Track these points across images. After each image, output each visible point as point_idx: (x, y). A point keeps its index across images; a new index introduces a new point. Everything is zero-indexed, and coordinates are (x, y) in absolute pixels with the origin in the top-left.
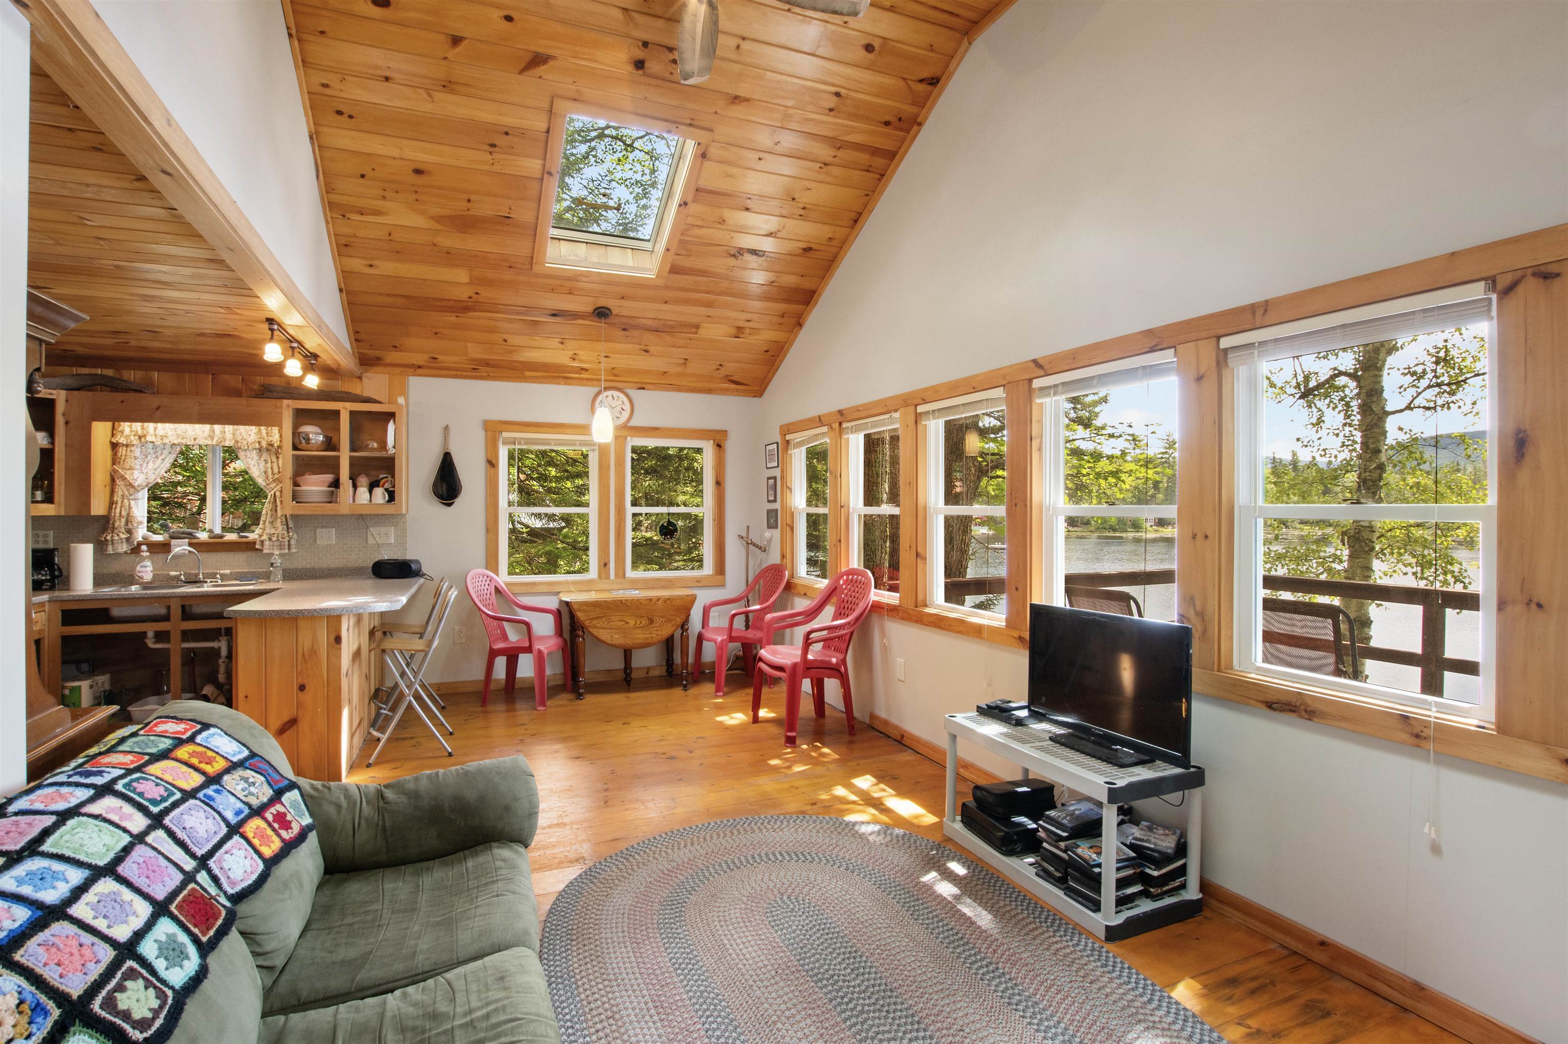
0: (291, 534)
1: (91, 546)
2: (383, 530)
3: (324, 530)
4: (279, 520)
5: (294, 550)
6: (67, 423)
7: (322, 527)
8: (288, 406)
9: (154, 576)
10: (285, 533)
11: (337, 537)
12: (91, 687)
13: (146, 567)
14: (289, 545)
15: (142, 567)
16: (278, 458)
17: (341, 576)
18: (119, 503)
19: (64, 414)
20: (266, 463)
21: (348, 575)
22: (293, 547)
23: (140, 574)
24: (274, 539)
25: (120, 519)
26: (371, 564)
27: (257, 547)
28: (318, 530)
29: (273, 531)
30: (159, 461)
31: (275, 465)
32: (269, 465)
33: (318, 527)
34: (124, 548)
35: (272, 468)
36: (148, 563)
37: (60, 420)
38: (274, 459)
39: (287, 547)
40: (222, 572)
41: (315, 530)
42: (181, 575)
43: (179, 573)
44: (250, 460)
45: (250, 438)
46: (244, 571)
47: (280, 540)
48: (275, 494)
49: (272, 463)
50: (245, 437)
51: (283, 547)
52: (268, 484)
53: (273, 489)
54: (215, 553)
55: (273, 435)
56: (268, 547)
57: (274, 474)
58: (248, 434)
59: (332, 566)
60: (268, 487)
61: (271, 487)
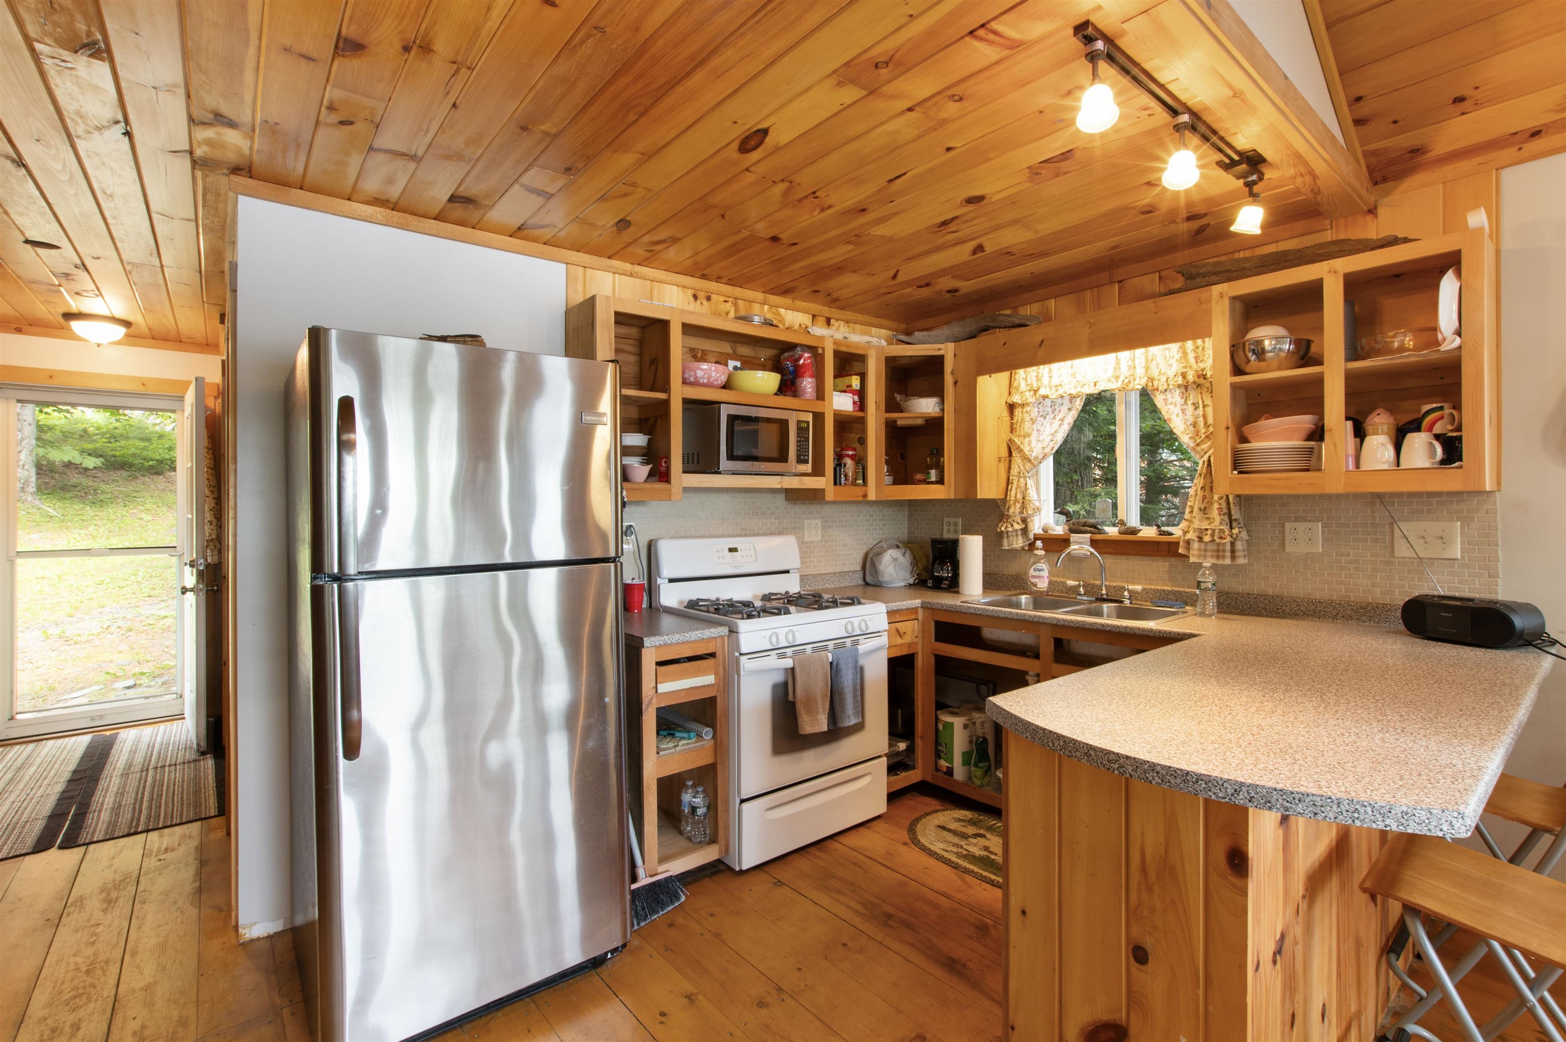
0: (1235, 531)
1: (980, 538)
2: (1432, 527)
3: (1302, 526)
4: (1216, 506)
5: (1241, 561)
6: (956, 383)
7: (1297, 520)
8: (1221, 296)
9: (1050, 582)
10: (1226, 528)
11: (1325, 540)
12: (966, 727)
13: (1040, 570)
14: (1233, 551)
15: (1035, 570)
16: (1211, 396)
17: (1334, 618)
18: (1015, 482)
19: (952, 373)
20: (1196, 406)
21: (1350, 618)
22: (1239, 554)
23: (1033, 580)
24: (1207, 539)
25: (1015, 504)
27: (1180, 551)
28: (1288, 526)
29: (1205, 525)
30: (1057, 423)
31: (1208, 410)
32: (1200, 411)
33: (1288, 520)
34: (1019, 543)
35: (1204, 416)
36: (1043, 566)
37: (948, 379)
38: (1207, 401)
39: (1228, 554)
40: (1130, 587)
41: (1283, 525)
42: (1079, 585)
43: (1077, 583)
44: (1171, 407)
45: (1171, 365)
46: (1165, 588)
47: (1218, 540)
48: (1209, 461)
49: (1204, 406)
50: (1162, 366)
51: (1221, 554)
52: (1198, 445)
53: (1206, 453)
54: (1125, 557)
55: (1205, 359)
56: (1196, 552)
57: (1208, 427)
58: (1169, 363)
59: (1317, 595)
60: (1198, 449)
61: (1203, 450)
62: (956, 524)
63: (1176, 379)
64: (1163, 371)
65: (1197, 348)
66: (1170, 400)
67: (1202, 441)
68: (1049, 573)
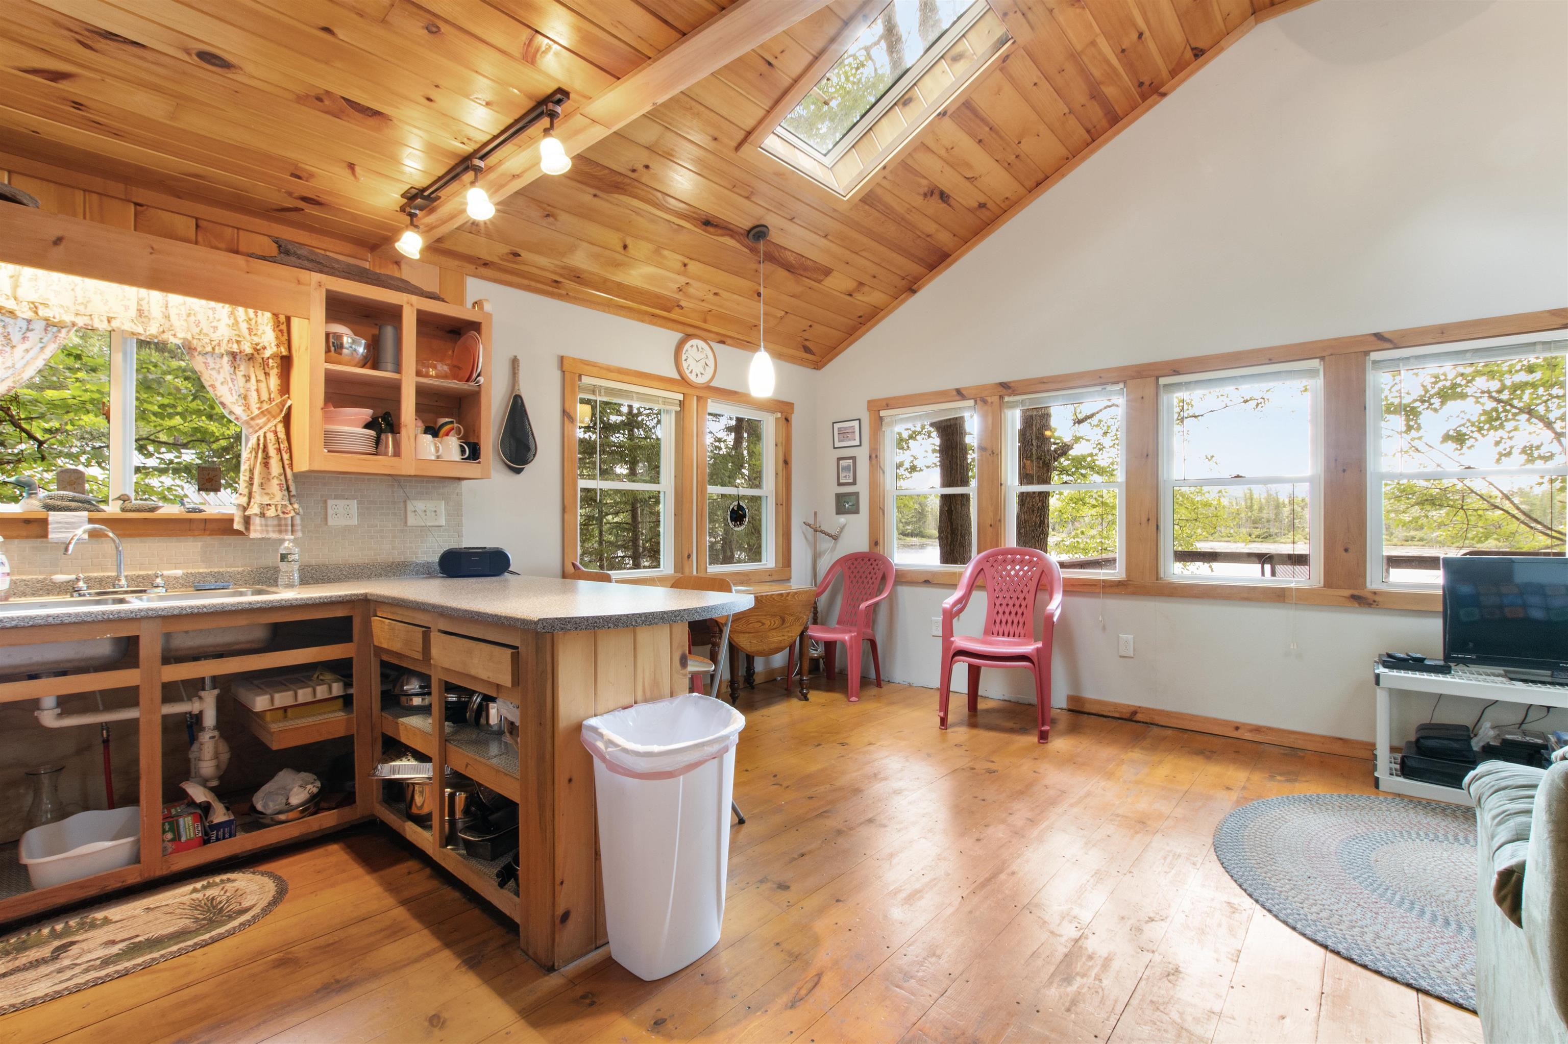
0: (296, 506)
2: (430, 505)
3: (341, 503)
4: (275, 482)
5: (301, 534)
7: (337, 497)
8: (317, 284)
9: (14, 582)
10: (287, 503)
11: (361, 515)
14: (292, 526)
16: (267, 374)
20: (247, 379)
21: (381, 575)
22: (298, 528)
24: (270, 513)
26: (436, 556)
27: (235, 527)
28: (330, 503)
29: (266, 500)
31: (263, 386)
32: (252, 385)
33: (329, 497)
35: (257, 390)
38: (262, 377)
39: (290, 528)
40: (166, 573)
41: (325, 502)
42: (78, 580)
43: (73, 577)
44: (214, 373)
45: (215, 328)
46: (201, 571)
47: (282, 515)
48: (265, 437)
49: (258, 381)
50: (204, 325)
51: (283, 528)
52: (252, 419)
53: (261, 428)
54: (138, 539)
55: (259, 333)
56: (259, 528)
57: (262, 402)
58: (213, 324)
59: (352, 561)
60: (252, 423)
61: (257, 425)
63: (230, 345)
64: (205, 331)
65: (250, 320)
66: (212, 365)
67: (257, 416)
68: (11, 567)
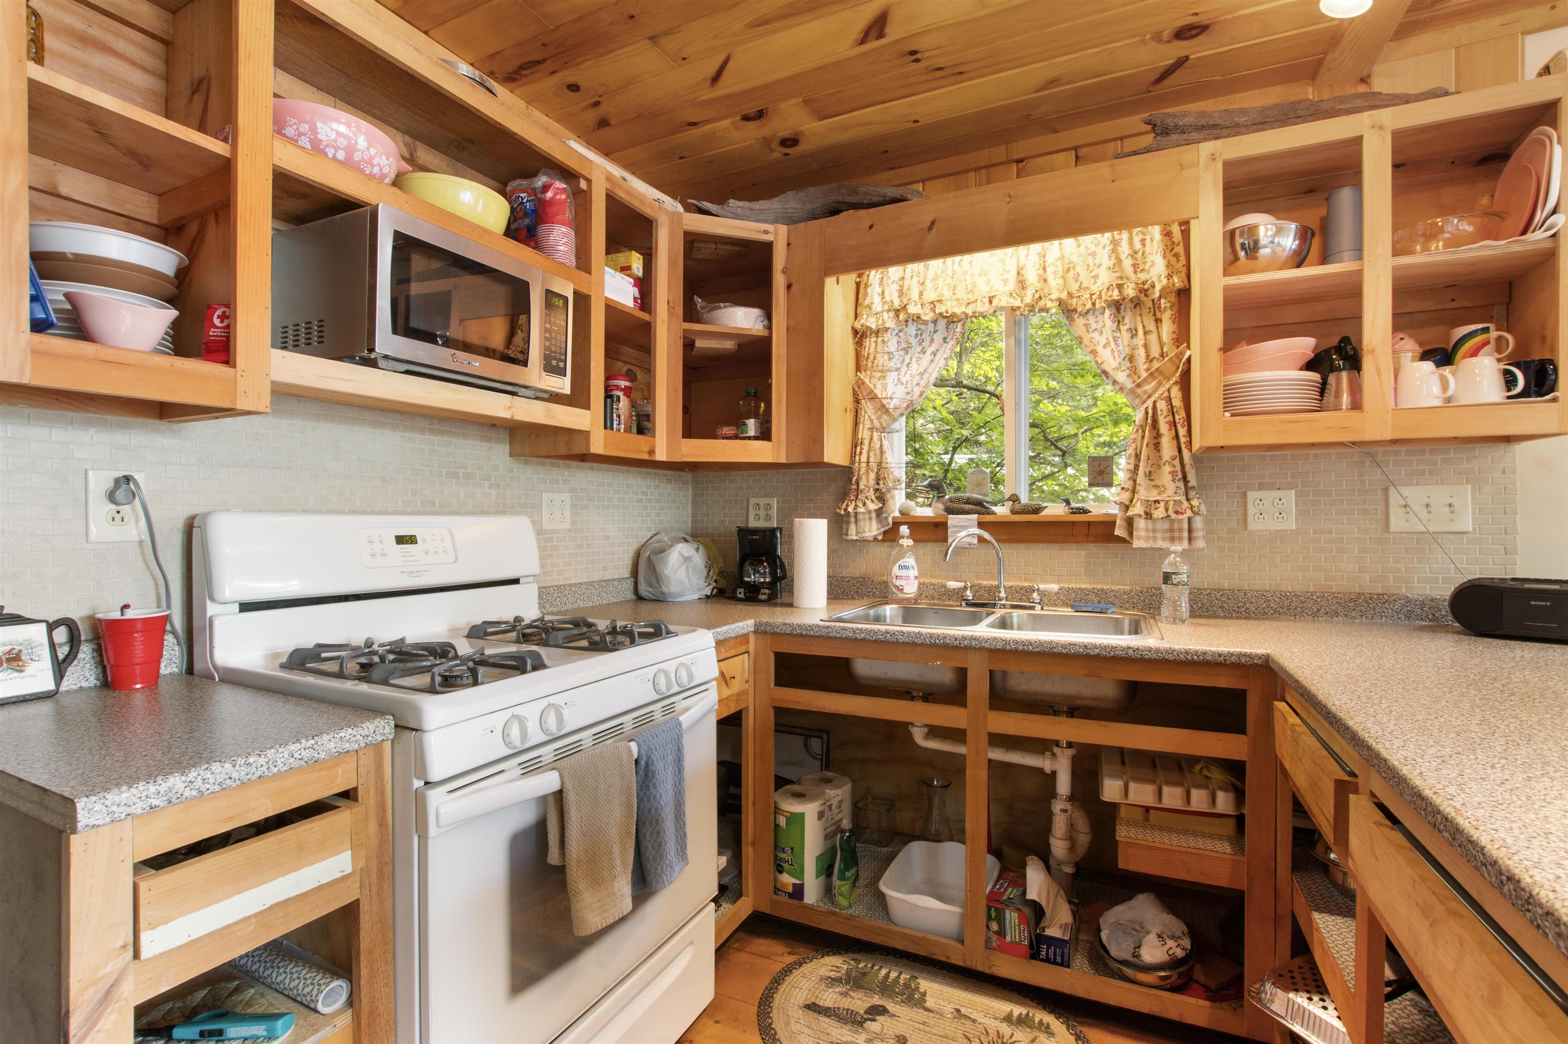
0: (1195, 502)
1: (825, 521)
2: (1438, 495)
3: (1269, 495)
4: (1167, 469)
5: (1200, 544)
6: (789, 286)
7: (1261, 487)
8: (1213, 157)
9: (921, 585)
10: (1182, 498)
11: (1300, 513)
12: (821, 815)
13: (907, 568)
14: (1190, 531)
15: (901, 567)
16: (1158, 321)
17: (1315, 615)
18: (866, 442)
19: (784, 272)
20: (1133, 333)
21: (1336, 614)
22: (1198, 534)
23: (898, 583)
24: (1159, 513)
25: (867, 472)
26: (1445, 592)
27: (1117, 532)
28: (1252, 496)
29: (1153, 495)
30: (928, 357)
31: (1153, 338)
32: (1140, 340)
33: (1251, 487)
34: (872, 529)
35: (1146, 346)
36: (910, 561)
37: (779, 281)
38: (1151, 326)
39: (1186, 534)
40: (1042, 587)
41: (1244, 495)
42: (965, 588)
43: (962, 584)
44: (1095, 335)
45: (1096, 277)
46: (1083, 586)
47: (1173, 516)
48: (1154, 408)
49: (1146, 333)
50: (1084, 278)
51: (1176, 534)
52: (1139, 385)
53: (1149, 397)
54: (1023, 545)
55: (1147, 268)
56: (1142, 534)
57: (1151, 361)
58: (1093, 274)
59: (1288, 587)
60: (1139, 391)
61: (1145, 392)
62: (768, 507)
63: (1110, 293)
64: (1084, 285)
65: (1136, 253)
66: (1093, 326)
67: (1145, 379)
68: (919, 571)
